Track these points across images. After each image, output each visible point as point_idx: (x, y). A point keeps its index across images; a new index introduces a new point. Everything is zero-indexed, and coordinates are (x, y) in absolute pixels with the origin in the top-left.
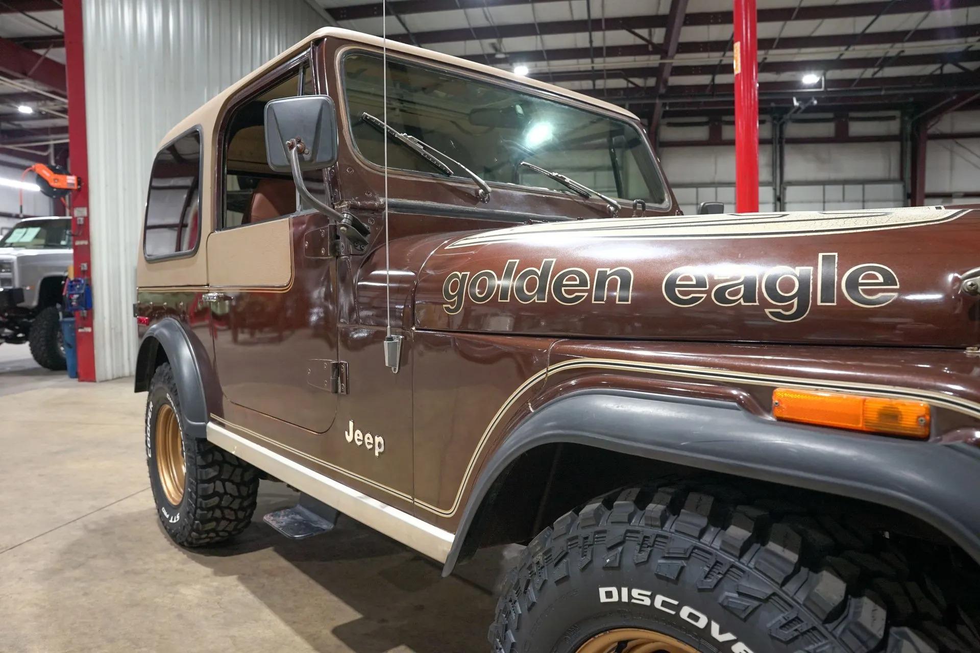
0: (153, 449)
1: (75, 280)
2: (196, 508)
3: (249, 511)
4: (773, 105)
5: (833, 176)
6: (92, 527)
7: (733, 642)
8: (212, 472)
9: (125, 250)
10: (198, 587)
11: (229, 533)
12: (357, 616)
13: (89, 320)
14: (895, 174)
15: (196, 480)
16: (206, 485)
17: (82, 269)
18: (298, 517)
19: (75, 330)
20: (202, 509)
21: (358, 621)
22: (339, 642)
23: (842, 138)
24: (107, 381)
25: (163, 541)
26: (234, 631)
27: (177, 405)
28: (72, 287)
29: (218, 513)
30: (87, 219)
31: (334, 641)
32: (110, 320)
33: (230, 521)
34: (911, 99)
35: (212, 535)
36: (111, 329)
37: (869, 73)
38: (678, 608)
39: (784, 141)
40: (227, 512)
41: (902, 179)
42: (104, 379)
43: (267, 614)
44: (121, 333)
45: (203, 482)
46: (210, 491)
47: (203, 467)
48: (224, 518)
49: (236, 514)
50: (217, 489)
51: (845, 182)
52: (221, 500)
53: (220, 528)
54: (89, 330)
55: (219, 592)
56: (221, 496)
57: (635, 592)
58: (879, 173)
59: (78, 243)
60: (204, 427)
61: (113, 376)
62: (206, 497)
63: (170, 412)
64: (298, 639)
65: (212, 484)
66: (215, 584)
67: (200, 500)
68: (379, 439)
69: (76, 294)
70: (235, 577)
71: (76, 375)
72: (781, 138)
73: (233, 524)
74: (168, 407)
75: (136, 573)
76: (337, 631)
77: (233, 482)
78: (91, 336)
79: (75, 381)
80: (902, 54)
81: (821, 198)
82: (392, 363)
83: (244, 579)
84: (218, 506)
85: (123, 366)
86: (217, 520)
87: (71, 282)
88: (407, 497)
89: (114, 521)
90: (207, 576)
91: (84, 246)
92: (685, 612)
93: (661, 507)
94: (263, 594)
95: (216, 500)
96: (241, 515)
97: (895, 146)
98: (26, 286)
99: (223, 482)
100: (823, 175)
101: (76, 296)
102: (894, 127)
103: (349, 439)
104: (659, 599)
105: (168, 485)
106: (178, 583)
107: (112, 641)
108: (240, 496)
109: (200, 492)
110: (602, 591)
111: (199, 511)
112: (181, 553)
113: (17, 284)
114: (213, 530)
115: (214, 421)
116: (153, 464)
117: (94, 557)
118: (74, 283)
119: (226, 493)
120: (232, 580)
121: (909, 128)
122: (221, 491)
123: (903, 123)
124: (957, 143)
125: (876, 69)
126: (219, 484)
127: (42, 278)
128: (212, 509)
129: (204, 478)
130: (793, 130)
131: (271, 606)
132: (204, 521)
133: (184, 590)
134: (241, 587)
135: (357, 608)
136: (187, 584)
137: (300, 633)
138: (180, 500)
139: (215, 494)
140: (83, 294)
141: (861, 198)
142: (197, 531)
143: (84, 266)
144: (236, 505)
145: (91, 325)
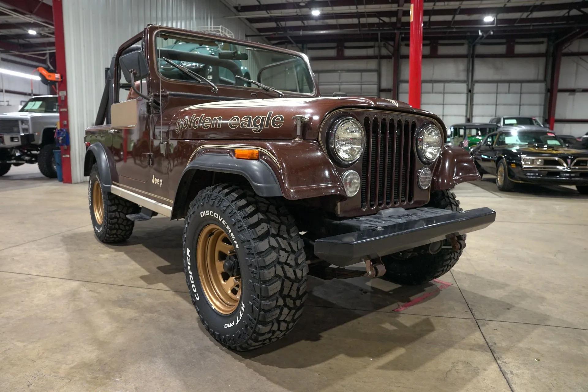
0: (92, 202)
1: (60, 130)
2: (108, 223)
3: (131, 226)
4: (469, 34)
5: (504, 78)
7: (222, 220)
8: (114, 208)
9: (87, 114)
10: (107, 254)
11: (123, 236)
13: (68, 151)
14: (541, 77)
15: (107, 211)
16: (112, 213)
17: (64, 124)
18: (139, 216)
19: (61, 156)
20: (110, 224)
21: (169, 265)
22: (158, 271)
23: (510, 54)
24: (78, 183)
28: (59, 133)
29: (117, 226)
30: (66, 97)
31: (156, 270)
33: (123, 230)
34: (553, 31)
35: (115, 236)
37: (525, 15)
38: (213, 214)
39: (475, 56)
40: (121, 226)
41: (545, 80)
42: (76, 182)
45: (110, 212)
46: (113, 216)
48: (120, 229)
49: (125, 227)
50: (116, 216)
51: (510, 82)
53: (118, 233)
54: (68, 156)
55: (115, 256)
56: (118, 219)
57: (207, 212)
58: (532, 77)
59: (62, 110)
60: (110, 187)
61: (81, 181)
62: (112, 219)
63: (98, 184)
64: (142, 269)
65: (114, 214)
67: (109, 220)
68: (161, 180)
69: (61, 137)
70: (123, 252)
71: (62, 180)
72: (473, 54)
73: (124, 232)
74: (97, 182)
75: (82, 250)
76: (159, 268)
77: (123, 213)
78: (69, 159)
79: (62, 183)
80: (543, 4)
81: (495, 90)
82: (163, 152)
84: (117, 223)
86: (116, 229)
87: (59, 130)
88: (168, 200)
89: (76, 235)
91: (65, 111)
92: (215, 215)
93: (213, 186)
94: (134, 257)
95: (115, 220)
96: (127, 228)
97: (543, 60)
98: (35, 133)
99: (119, 212)
100: (497, 77)
101: (61, 138)
102: (542, 48)
103: (153, 182)
104: (210, 212)
105: (98, 216)
106: (99, 253)
109: (109, 217)
110: (201, 213)
111: (108, 225)
113: (31, 132)
114: (115, 234)
115: (114, 185)
116: (92, 208)
118: (60, 131)
119: (120, 218)
121: (551, 49)
122: (118, 216)
123: (548, 46)
124: (581, 58)
125: (529, 13)
126: (117, 213)
127: (44, 129)
128: (114, 224)
129: (111, 210)
130: (480, 49)
132: (111, 229)
133: (101, 255)
134: (125, 255)
138: (102, 222)
139: (115, 217)
140: (64, 137)
141: (519, 91)
142: (108, 234)
143: (65, 122)
145: (69, 154)
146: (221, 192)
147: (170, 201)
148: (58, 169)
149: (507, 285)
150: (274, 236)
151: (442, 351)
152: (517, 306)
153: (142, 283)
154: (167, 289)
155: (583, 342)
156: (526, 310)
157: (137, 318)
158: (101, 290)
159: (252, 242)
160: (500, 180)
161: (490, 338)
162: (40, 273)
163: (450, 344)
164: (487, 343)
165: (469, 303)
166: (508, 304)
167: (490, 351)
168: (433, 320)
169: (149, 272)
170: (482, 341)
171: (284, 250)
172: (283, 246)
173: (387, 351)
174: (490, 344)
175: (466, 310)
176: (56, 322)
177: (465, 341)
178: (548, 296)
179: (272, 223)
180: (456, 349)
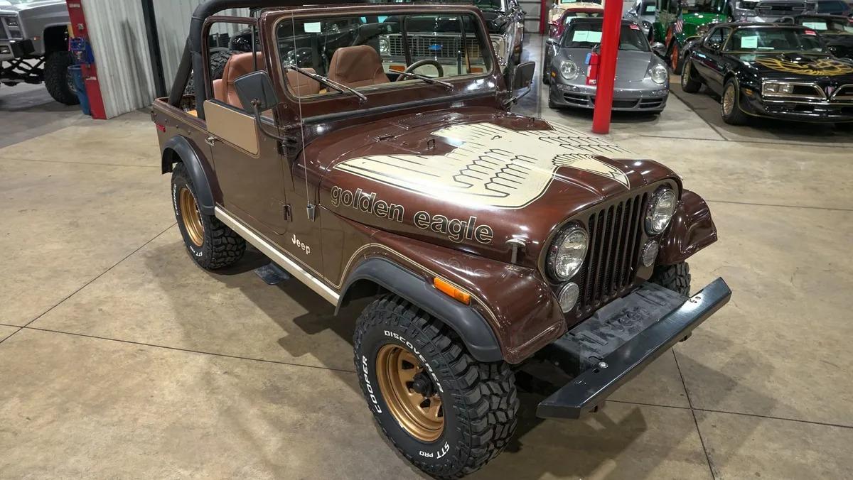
0: (179, 210)
1: (76, 39)
2: (212, 252)
3: (242, 251)
6: (149, 255)
7: (419, 354)
9: (111, 9)
10: (219, 294)
11: (232, 262)
12: (307, 312)
13: (93, 71)
15: (211, 236)
16: (217, 240)
17: (80, 28)
18: (272, 271)
19: (83, 79)
20: (216, 252)
21: (307, 315)
22: (297, 327)
24: (114, 117)
25: (193, 265)
26: (243, 320)
28: (74, 45)
29: (225, 254)
31: (294, 326)
32: (109, 69)
33: (232, 257)
35: (222, 264)
36: (111, 76)
38: (406, 342)
40: (230, 252)
42: (112, 116)
43: (259, 311)
44: (119, 79)
45: (215, 238)
46: (220, 243)
47: (214, 230)
48: (228, 255)
49: (235, 253)
50: (223, 241)
52: (226, 247)
53: (227, 261)
54: (94, 78)
55: (231, 298)
56: (226, 245)
57: (394, 334)
59: (71, 6)
60: (213, 209)
61: (118, 113)
62: (217, 246)
63: (187, 192)
64: (276, 325)
65: (220, 239)
66: (228, 293)
68: (307, 247)
69: (80, 51)
70: (238, 288)
71: (89, 112)
73: (233, 258)
74: (185, 189)
75: (183, 286)
76: (295, 320)
77: (232, 237)
78: (96, 83)
79: (89, 118)
82: (311, 218)
83: (243, 290)
84: (225, 250)
85: (124, 104)
86: (225, 257)
87: (73, 40)
88: (322, 276)
89: (160, 250)
90: (222, 288)
91: (77, 8)
92: (408, 343)
93: (403, 307)
94: (255, 299)
95: (222, 248)
96: (238, 253)
98: (33, 37)
99: (226, 237)
101: (79, 53)
103: (294, 242)
104: (401, 338)
105: (192, 234)
106: (208, 292)
108: (236, 244)
109: (214, 244)
110: (385, 332)
111: (214, 253)
112: (205, 273)
113: (25, 36)
114: (223, 262)
115: (219, 207)
116: (180, 219)
118: (75, 41)
119: (229, 243)
120: (237, 290)
122: (226, 242)
126: (224, 238)
127: (44, 29)
128: (222, 252)
129: (216, 235)
131: (260, 306)
132: (217, 258)
133: (212, 297)
134: (243, 295)
135: (306, 308)
136: (213, 293)
137: (276, 321)
138: (201, 243)
139: (222, 244)
140: (85, 50)
142: (214, 263)
143: (81, 26)
144: (235, 249)
145: (95, 75)
146: (415, 320)
147: (326, 279)
148: (81, 97)
149: (729, 342)
150: (484, 381)
151: (656, 464)
152: (740, 382)
153: (284, 354)
154: (320, 365)
155: (808, 443)
156: (750, 390)
157: (302, 422)
158: (238, 370)
159: (461, 391)
160: (727, 106)
161: (708, 440)
162: (148, 338)
163: (665, 452)
164: (705, 449)
165: (686, 379)
166: (730, 380)
167: (707, 462)
168: (644, 411)
169: (286, 330)
170: (699, 447)
171: (497, 395)
172: (495, 391)
173: (596, 466)
174: (708, 451)
175: (681, 393)
176: (208, 433)
177: (680, 447)
178: (777, 362)
179: (481, 365)
180: (671, 460)
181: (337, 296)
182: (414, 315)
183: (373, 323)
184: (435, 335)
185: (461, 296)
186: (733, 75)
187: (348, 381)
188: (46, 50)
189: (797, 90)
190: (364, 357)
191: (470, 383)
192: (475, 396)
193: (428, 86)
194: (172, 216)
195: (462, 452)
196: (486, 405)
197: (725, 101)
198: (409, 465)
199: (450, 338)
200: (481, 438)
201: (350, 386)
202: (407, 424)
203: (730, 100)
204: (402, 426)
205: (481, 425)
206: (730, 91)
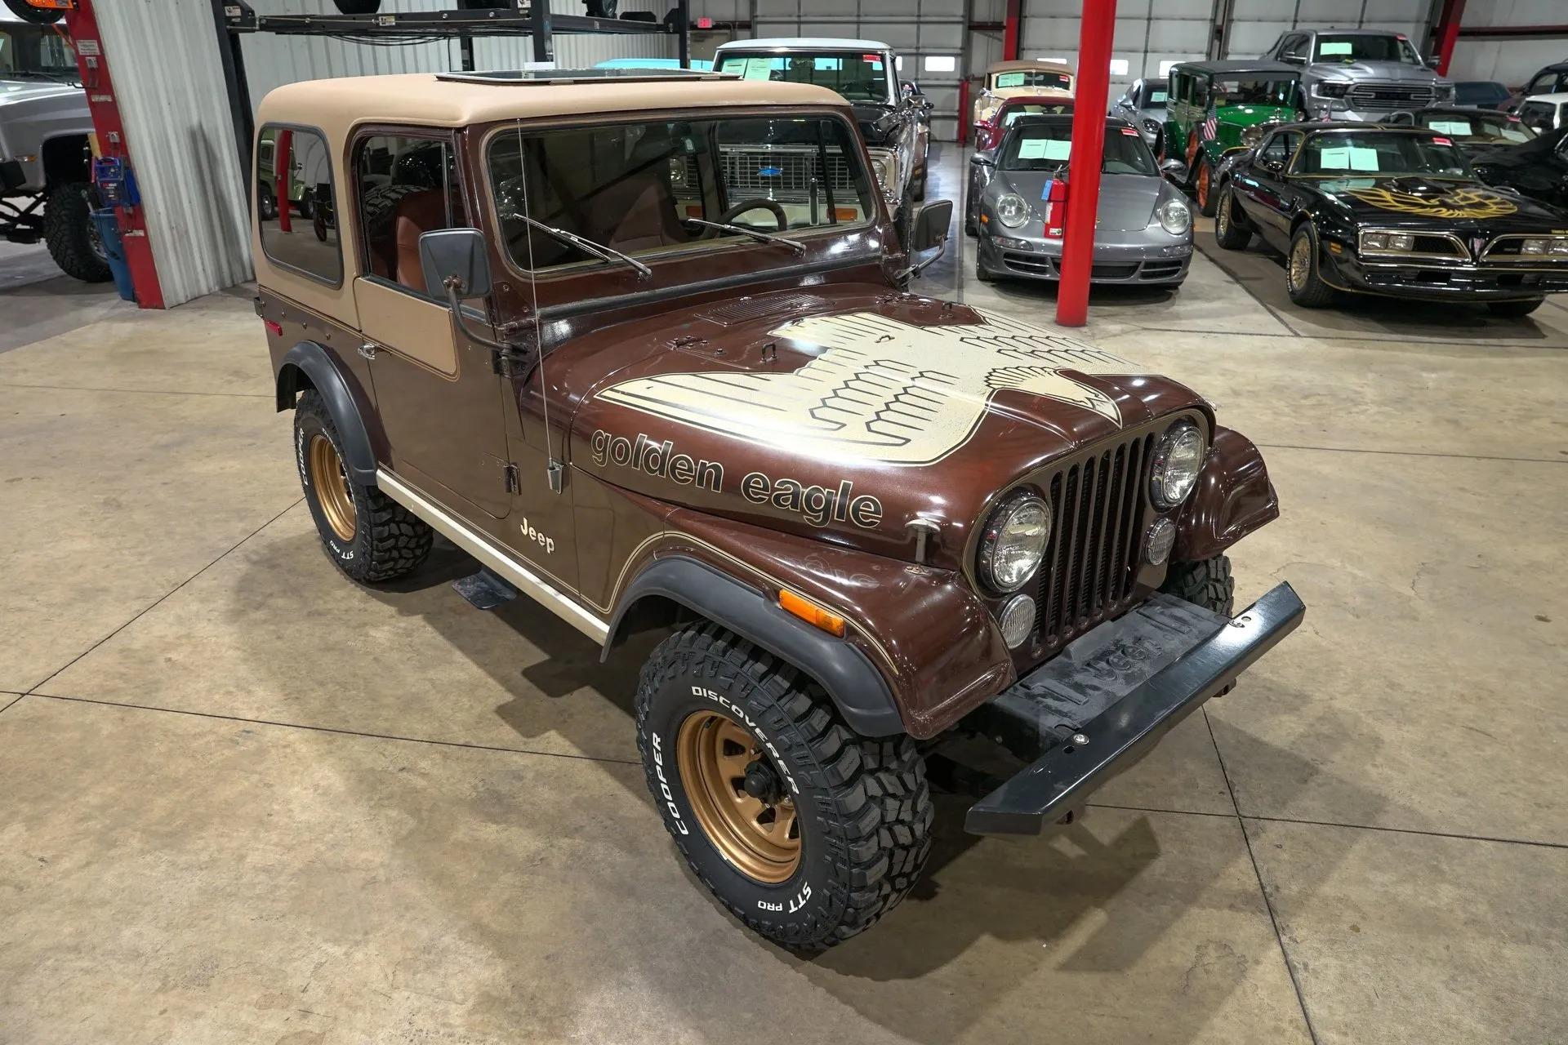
0: (309, 475)
1: (105, 160)
2: (373, 550)
3: (426, 548)
6: (254, 557)
7: (755, 727)
10: (386, 628)
11: (408, 568)
12: (546, 657)
13: (137, 218)
15: (370, 523)
16: (380, 528)
17: (112, 140)
18: (484, 585)
19: (120, 235)
20: (379, 551)
21: (545, 662)
22: (529, 684)
24: (179, 305)
25: (335, 575)
26: (431, 674)
27: (338, 444)
28: (103, 171)
29: (395, 554)
30: (102, 59)
31: (525, 682)
32: (168, 215)
33: (408, 559)
35: (390, 573)
36: (171, 228)
38: (730, 705)
40: (404, 552)
42: (174, 302)
43: (458, 656)
44: (187, 232)
45: (377, 525)
46: (386, 534)
47: (376, 511)
48: (401, 557)
49: (413, 552)
50: (392, 532)
52: (397, 541)
53: (399, 566)
54: (141, 233)
55: (408, 634)
56: (397, 538)
57: (710, 693)
59: (95, 99)
60: (374, 475)
61: (186, 297)
62: (381, 540)
63: (322, 443)
64: (491, 681)
65: (386, 528)
66: (402, 625)
67: (375, 543)
68: (549, 541)
69: (113, 182)
70: (421, 617)
73: (411, 561)
74: (320, 438)
75: (320, 614)
76: (527, 673)
77: (408, 523)
78: (145, 242)
82: (555, 487)
83: (430, 618)
84: (395, 547)
85: (198, 281)
86: (395, 560)
87: (100, 163)
88: (576, 592)
89: (273, 548)
90: (392, 617)
91: (106, 102)
92: (734, 708)
93: (725, 644)
94: (453, 635)
95: (392, 542)
96: (418, 552)
98: (22, 157)
99: (398, 524)
101: (112, 186)
103: (525, 532)
104: (721, 699)
105: (333, 518)
106: (365, 624)
107: (322, 684)
108: (416, 535)
110: (694, 688)
111: (375, 553)
112: (359, 589)
113: (7, 154)
114: (391, 569)
115: (384, 470)
116: (310, 491)
117: (271, 595)
118: (104, 165)
119: (402, 534)
120: (417, 620)
122: (397, 532)
126: (393, 525)
127: (43, 140)
128: (389, 550)
129: (378, 522)
131: (461, 648)
132: (382, 562)
133: (372, 632)
134: (429, 628)
135: (545, 651)
136: (375, 626)
137: (492, 674)
138: (351, 535)
139: (391, 536)
140: (123, 182)
142: (375, 571)
143: (114, 136)
144: (412, 545)
145: (143, 227)
146: (747, 666)
147: (584, 597)
148: (115, 267)
149: (1303, 698)
150: (872, 772)
151: (1178, 915)
152: (1321, 767)
153: (507, 733)
154: (575, 752)
155: (1441, 872)
156: (1341, 781)
157: (543, 855)
158: (424, 765)
159: (832, 792)
160: (1297, 274)
161: (1268, 871)
163: (1191, 895)
164: (1263, 888)
165: (1228, 765)
166: (1306, 764)
167: (1266, 909)
168: (1155, 823)
169: (510, 690)
170: (1252, 884)
171: (894, 796)
172: (891, 790)
173: (1072, 919)
174: (1268, 890)
175: (1221, 789)
176: (374, 878)
177: (1219, 884)
178: (1388, 732)
179: (866, 743)
180: (1204, 908)
181: (605, 628)
182: (745, 658)
183: (670, 673)
184: (782, 693)
185: (829, 622)
186: (1307, 218)
187: (625, 780)
188: (47, 179)
189: (1420, 244)
190: (655, 735)
191: (846, 775)
192: (855, 799)
193: (760, 247)
194: (297, 485)
195: (834, 899)
196: (875, 813)
197: (1294, 265)
198: (737, 927)
199: (810, 696)
200: (868, 873)
201: (629, 788)
202: (733, 853)
203: (1302, 263)
204: (726, 856)
205: (867, 851)
206: (1303, 246)
